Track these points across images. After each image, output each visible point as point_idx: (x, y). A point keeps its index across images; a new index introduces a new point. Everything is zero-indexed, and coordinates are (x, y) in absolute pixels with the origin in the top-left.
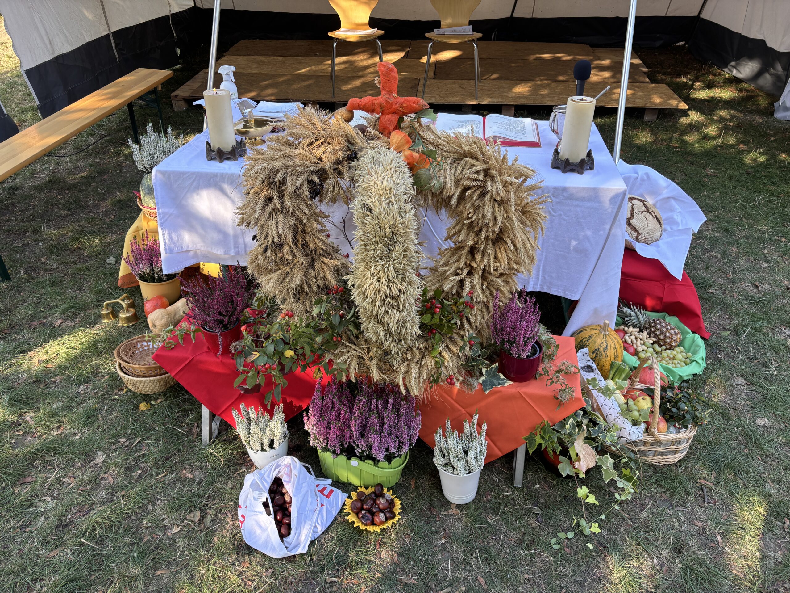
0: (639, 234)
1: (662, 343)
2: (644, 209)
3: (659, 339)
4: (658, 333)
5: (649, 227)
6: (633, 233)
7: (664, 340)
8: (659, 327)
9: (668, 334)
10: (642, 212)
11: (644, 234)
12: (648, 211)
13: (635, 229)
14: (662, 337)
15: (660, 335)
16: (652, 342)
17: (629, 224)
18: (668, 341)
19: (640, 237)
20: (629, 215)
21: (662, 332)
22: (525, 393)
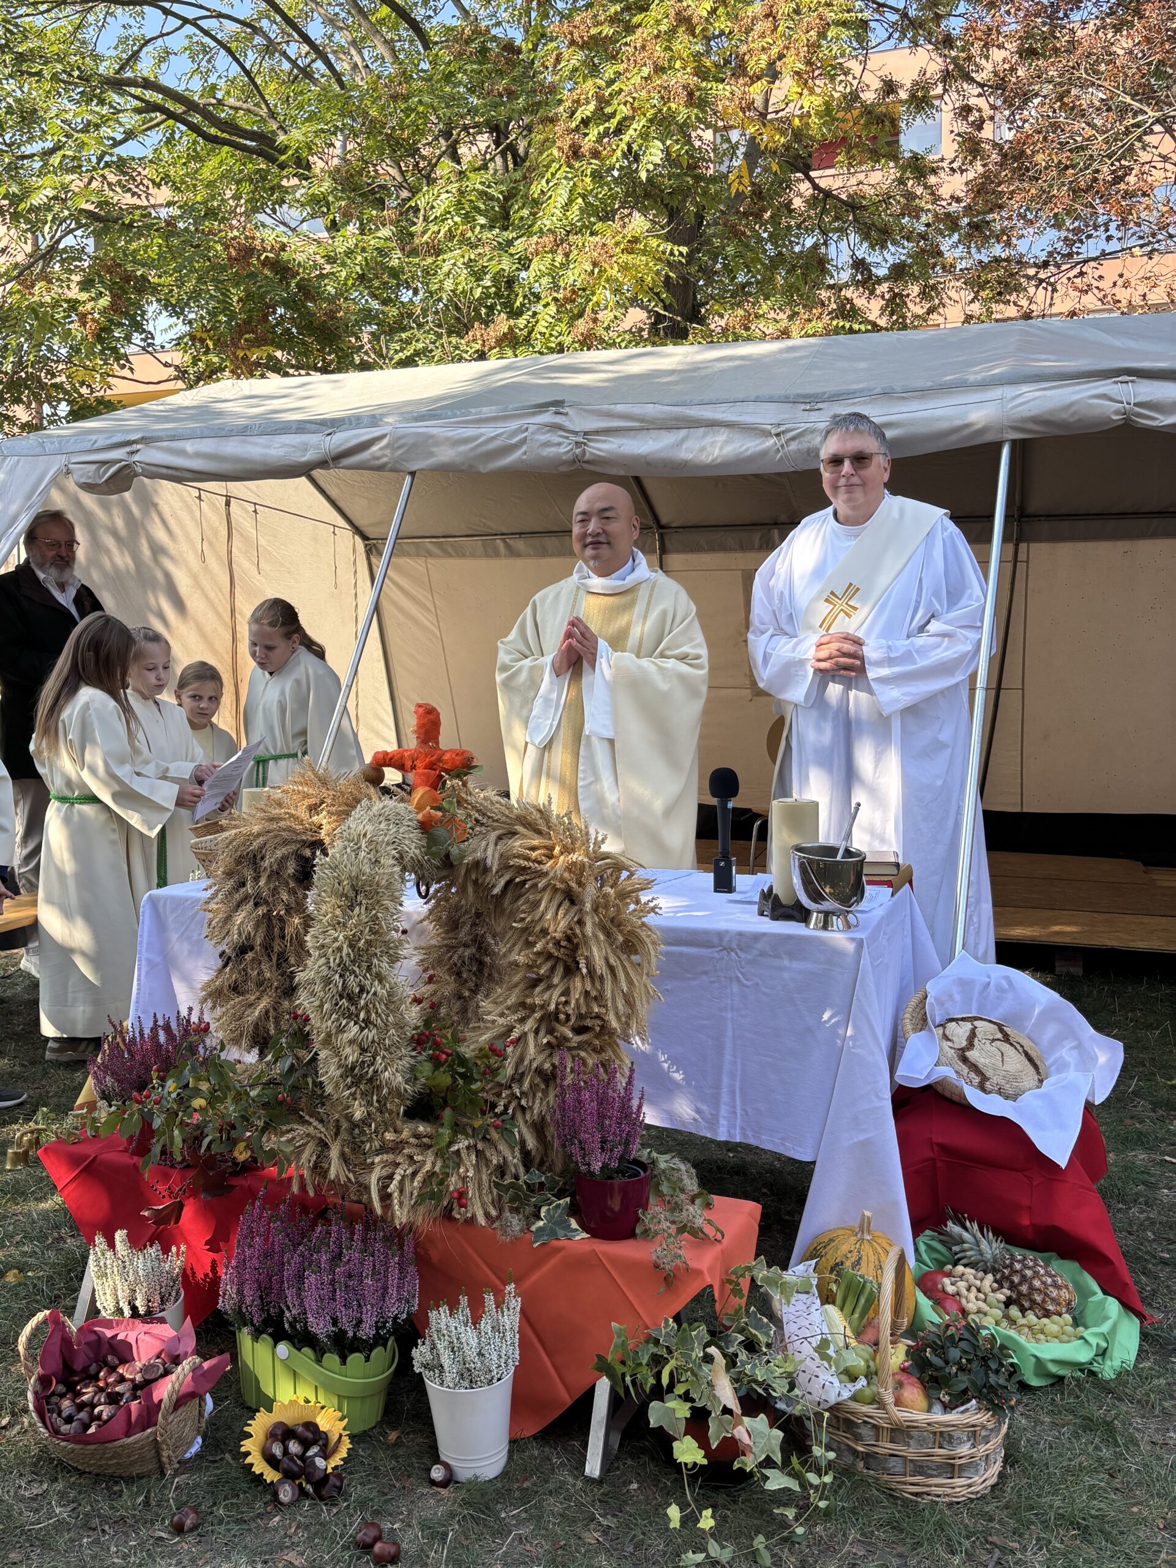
0: (984, 1078)
1: (1027, 1304)
2: (999, 1036)
3: (1020, 1294)
4: (1016, 1279)
5: (1007, 1067)
6: (973, 1075)
7: (1029, 1296)
8: (1018, 1266)
9: (1037, 1283)
10: (993, 1040)
11: (995, 1079)
12: (1006, 1038)
13: (974, 1068)
14: (1024, 1288)
15: (1020, 1284)
16: (1002, 1298)
17: (965, 1060)
18: (1038, 1298)
19: (988, 1085)
20: (964, 1044)
21: (1024, 1278)
22: (605, 1254)
